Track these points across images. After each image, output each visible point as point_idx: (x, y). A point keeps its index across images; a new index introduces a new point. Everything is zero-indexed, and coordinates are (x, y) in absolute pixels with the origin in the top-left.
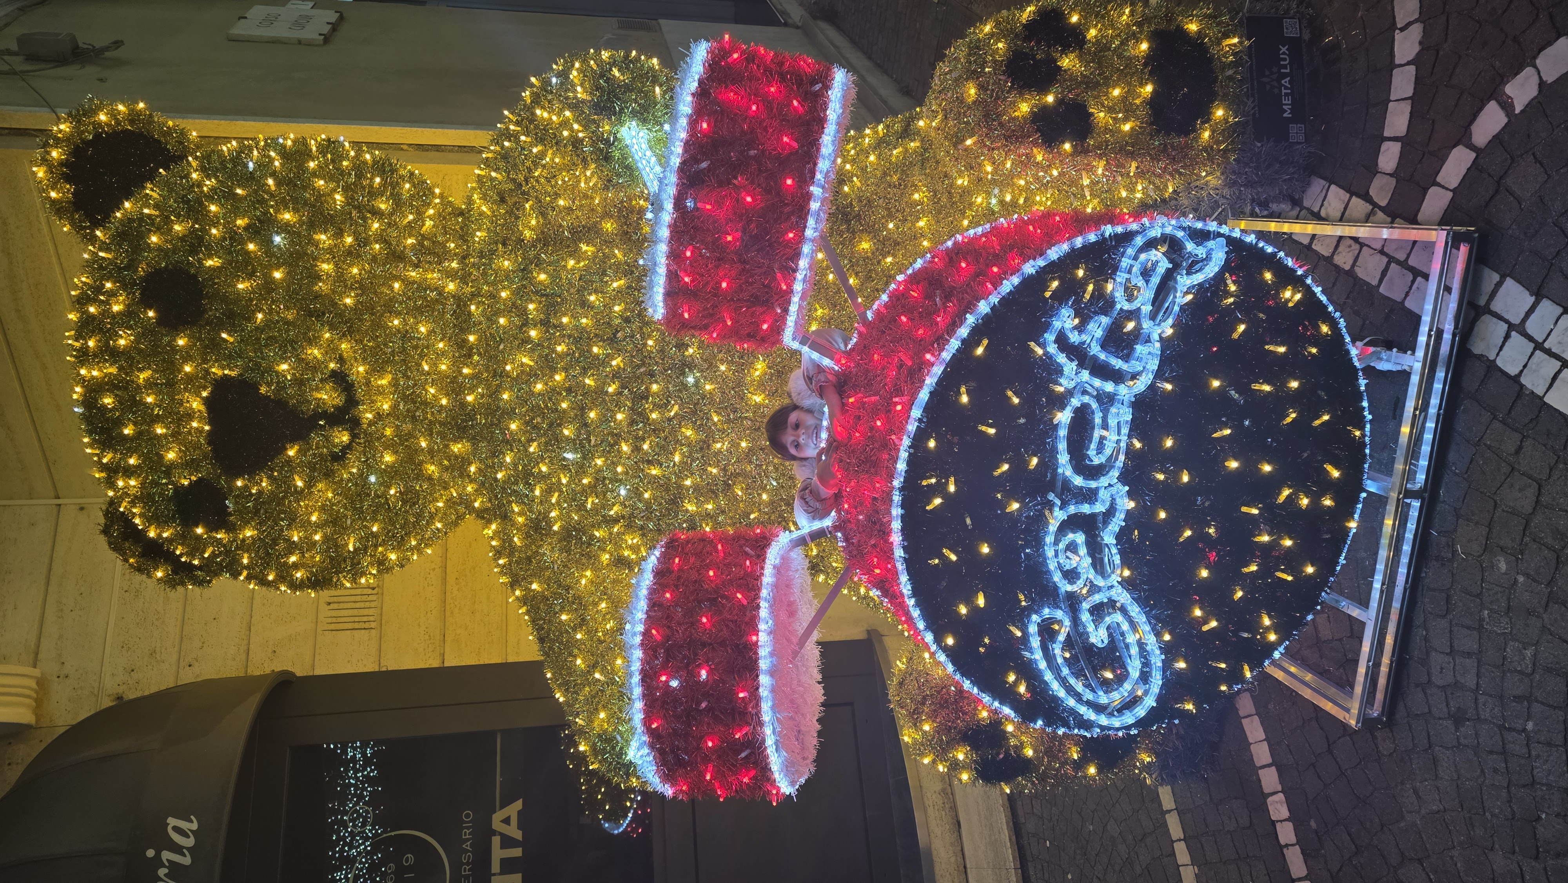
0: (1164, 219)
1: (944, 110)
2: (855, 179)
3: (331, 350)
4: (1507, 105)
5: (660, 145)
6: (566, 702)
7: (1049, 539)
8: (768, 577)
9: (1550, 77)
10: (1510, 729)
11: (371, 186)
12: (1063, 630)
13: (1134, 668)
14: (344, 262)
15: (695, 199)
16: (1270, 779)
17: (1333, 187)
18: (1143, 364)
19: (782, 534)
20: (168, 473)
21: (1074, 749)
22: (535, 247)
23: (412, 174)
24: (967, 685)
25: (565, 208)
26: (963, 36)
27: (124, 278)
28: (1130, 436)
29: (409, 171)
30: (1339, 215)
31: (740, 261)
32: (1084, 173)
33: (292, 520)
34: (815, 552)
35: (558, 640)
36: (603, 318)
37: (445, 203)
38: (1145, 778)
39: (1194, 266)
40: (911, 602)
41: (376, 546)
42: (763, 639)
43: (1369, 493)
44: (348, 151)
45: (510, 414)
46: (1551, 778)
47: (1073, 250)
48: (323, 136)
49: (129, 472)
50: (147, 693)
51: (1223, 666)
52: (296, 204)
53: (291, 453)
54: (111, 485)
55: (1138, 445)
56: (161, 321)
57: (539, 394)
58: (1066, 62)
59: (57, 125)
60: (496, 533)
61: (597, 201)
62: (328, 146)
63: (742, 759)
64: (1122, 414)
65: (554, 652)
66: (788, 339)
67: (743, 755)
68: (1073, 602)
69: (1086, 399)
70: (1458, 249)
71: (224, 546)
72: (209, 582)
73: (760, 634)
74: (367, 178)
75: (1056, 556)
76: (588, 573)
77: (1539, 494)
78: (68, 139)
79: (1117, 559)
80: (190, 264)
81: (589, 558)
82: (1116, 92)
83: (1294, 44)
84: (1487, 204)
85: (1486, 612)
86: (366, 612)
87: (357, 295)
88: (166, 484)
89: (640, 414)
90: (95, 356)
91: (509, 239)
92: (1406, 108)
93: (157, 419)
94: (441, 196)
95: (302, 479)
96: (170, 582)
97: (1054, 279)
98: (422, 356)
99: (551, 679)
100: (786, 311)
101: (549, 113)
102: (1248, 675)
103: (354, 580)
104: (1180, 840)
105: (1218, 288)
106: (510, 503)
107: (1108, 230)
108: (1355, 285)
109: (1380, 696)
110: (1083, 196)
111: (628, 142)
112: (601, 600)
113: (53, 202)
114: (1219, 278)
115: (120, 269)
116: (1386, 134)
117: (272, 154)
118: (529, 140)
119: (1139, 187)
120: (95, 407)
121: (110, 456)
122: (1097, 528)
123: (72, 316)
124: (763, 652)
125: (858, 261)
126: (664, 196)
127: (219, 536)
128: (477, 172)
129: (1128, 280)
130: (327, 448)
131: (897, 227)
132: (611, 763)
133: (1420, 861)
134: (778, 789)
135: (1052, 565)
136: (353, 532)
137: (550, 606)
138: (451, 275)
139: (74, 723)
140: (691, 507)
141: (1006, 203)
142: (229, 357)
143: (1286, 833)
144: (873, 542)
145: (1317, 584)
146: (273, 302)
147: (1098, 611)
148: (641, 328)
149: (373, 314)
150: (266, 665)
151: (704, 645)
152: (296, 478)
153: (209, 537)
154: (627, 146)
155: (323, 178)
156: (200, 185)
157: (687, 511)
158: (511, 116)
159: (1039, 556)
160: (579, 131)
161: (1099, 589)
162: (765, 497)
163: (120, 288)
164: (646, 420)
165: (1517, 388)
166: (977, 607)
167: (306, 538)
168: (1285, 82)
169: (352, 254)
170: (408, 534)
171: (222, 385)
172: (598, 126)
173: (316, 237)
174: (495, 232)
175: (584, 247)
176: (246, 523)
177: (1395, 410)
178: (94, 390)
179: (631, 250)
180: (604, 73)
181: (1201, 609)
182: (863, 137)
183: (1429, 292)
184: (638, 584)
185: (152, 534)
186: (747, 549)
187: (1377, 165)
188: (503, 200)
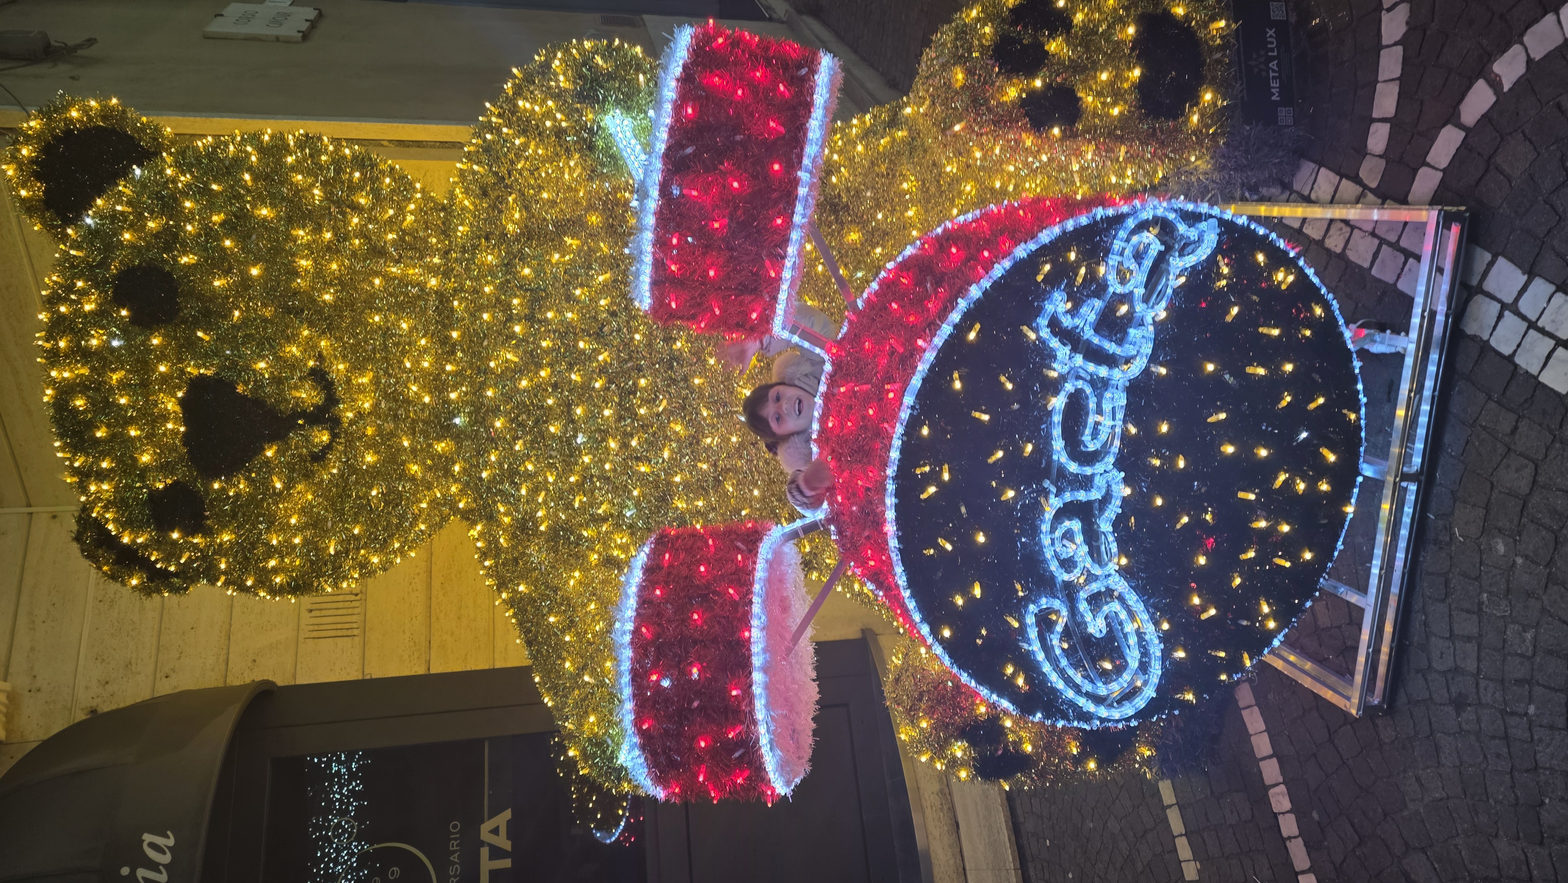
0: (1156, 202)
1: (932, 96)
2: (842, 169)
3: (310, 347)
4: (1495, 84)
5: (646, 134)
6: (555, 707)
7: (1045, 527)
8: (760, 572)
9: (1537, 55)
10: (1512, 714)
11: (350, 180)
12: (1060, 620)
13: (1133, 658)
14: (322, 258)
15: (680, 185)
16: (1271, 771)
17: (1323, 170)
18: (1137, 348)
19: (774, 527)
20: (142, 477)
21: (1073, 744)
22: (519, 241)
23: (392, 169)
24: (964, 678)
25: (548, 200)
26: (949, 22)
27: (96, 277)
28: (1125, 422)
29: (390, 166)
30: (1329, 198)
31: (727, 248)
32: (1073, 158)
33: (271, 522)
34: (808, 549)
35: (546, 642)
36: (589, 311)
37: (426, 198)
38: (1145, 773)
39: (1186, 247)
40: (906, 594)
41: (358, 549)
42: (756, 635)
43: (1365, 477)
44: (327, 146)
45: (495, 411)
46: (1554, 762)
47: (1064, 233)
48: (302, 131)
49: (101, 476)
50: (122, 705)
51: (1222, 654)
52: (274, 200)
53: (269, 453)
54: (84, 490)
55: (1133, 430)
56: (134, 320)
57: (524, 391)
58: (1053, 47)
59: (27, 122)
60: (482, 534)
61: (581, 194)
62: (306, 141)
63: (736, 759)
64: (1117, 399)
65: (542, 655)
66: (778, 327)
67: (737, 755)
68: (1070, 592)
69: (1080, 384)
70: (1449, 229)
71: (201, 551)
72: (186, 589)
73: (753, 630)
74: (345, 172)
75: (1053, 544)
76: (577, 574)
77: (1536, 474)
78: (39, 136)
79: (1114, 547)
80: (166, 262)
81: (578, 559)
82: (1104, 76)
83: (1281, 27)
84: (1478, 183)
85: (1485, 595)
86: (348, 619)
87: (336, 292)
88: (141, 488)
89: (627, 410)
90: (67, 356)
91: (493, 233)
92: (1394, 89)
93: (131, 421)
94: (423, 191)
95: (280, 479)
96: (145, 590)
97: (1046, 262)
98: (404, 353)
99: (539, 683)
100: (774, 299)
101: (531, 104)
102: (1248, 663)
103: (335, 585)
104: (1181, 835)
105: (1211, 271)
106: (495, 503)
107: (1100, 212)
108: (1346, 268)
109: (1380, 684)
110: (1073, 183)
111: (612, 130)
112: (590, 600)
113: (23, 200)
114: (1211, 261)
115: (91, 268)
116: (1375, 115)
117: (249, 149)
118: (511, 132)
119: (1129, 173)
120: (67, 409)
121: (82, 459)
122: (1094, 516)
123: (43, 316)
124: (756, 648)
125: (847, 252)
126: (649, 182)
127: (195, 541)
128: (459, 165)
129: (1121, 263)
130: (307, 448)
131: (885, 217)
132: (602, 768)
133: (1423, 850)
134: (773, 790)
135: (1049, 554)
136: (334, 535)
137: (538, 608)
138: (433, 270)
139: (46, 737)
140: (681, 505)
141: (995, 190)
142: (204, 356)
143: (1289, 826)
144: (866, 533)
145: (1313, 571)
146: (250, 299)
147: (1096, 600)
148: (628, 322)
149: (352, 311)
150: (245, 675)
151: (695, 642)
152: (275, 479)
153: (186, 542)
154: (611, 135)
155: (302, 173)
156: (174, 181)
157: (677, 508)
158: (493, 109)
159: (1036, 544)
160: (561, 120)
161: (1096, 578)
162: (756, 492)
163: (91, 287)
164: (634, 416)
165: (1511, 368)
166: (974, 597)
167: (285, 541)
168: (1273, 65)
169: (332, 249)
170: (391, 536)
171: (197, 385)
172: (582, 115)
173: (294, 233)
174: (478, 227)
175: (568, 240)
176: (224, 527)
177: (1389, 393)
178: (66, 392)
179: (616, 243)
180: (587, 61)
181: (1199, 596)
182: (851, 127)
183: (1421, 273)
184: (628, 582)
185: (126, 540)
186: (739, 544)
187: (1366, 146)
188: (485, 194)
